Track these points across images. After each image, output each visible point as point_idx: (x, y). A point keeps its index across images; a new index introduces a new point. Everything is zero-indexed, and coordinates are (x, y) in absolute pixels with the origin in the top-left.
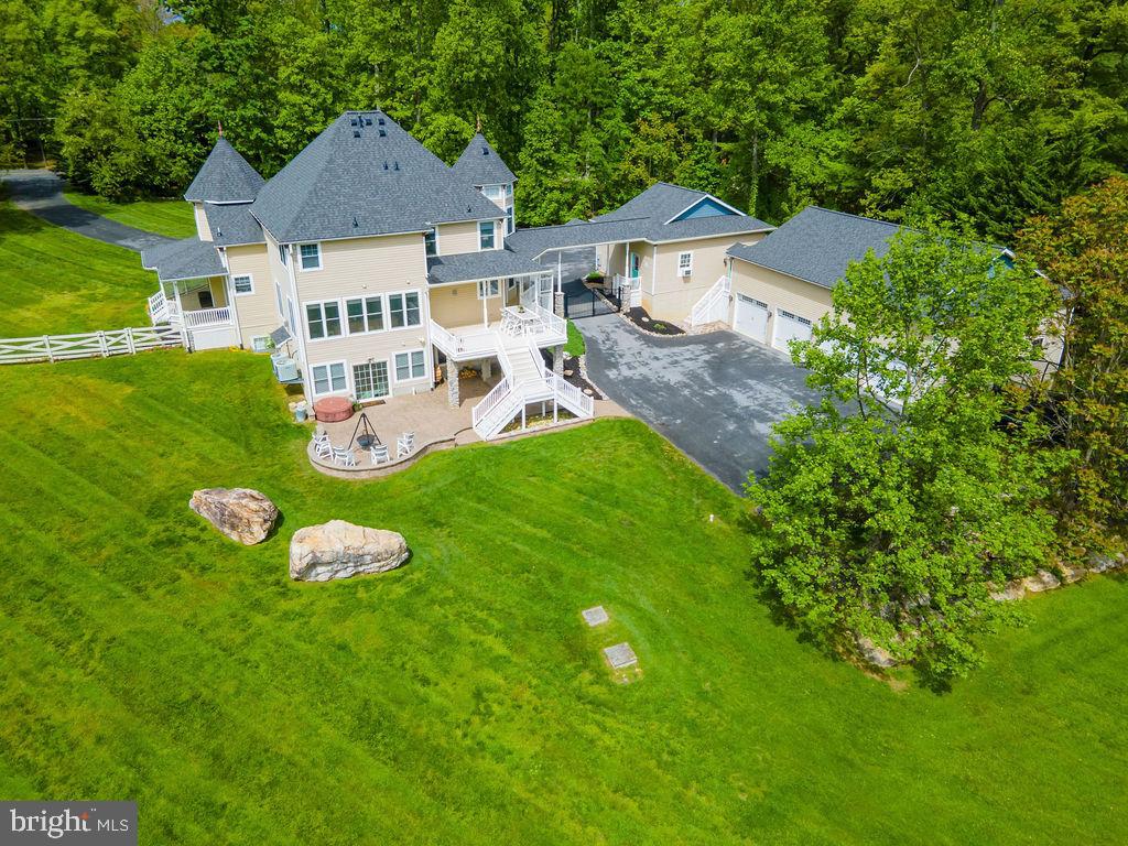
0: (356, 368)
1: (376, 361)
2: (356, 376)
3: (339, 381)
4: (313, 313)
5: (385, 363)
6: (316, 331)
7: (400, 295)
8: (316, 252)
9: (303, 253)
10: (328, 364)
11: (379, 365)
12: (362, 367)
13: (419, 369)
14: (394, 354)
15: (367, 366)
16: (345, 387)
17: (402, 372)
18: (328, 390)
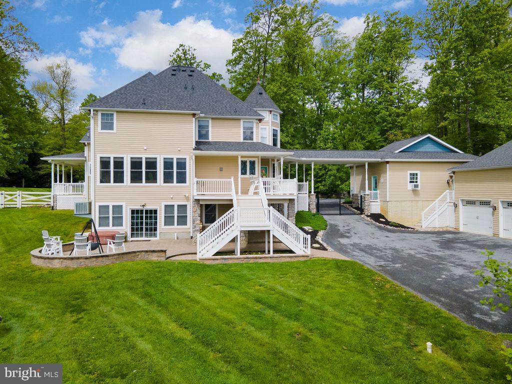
0: (133, 212)
1: (149, 207)
2: (133, 218)
3: (118, 221)
4: (105, 163)
5: (156, 212)
6: (105, 178)
7: (173, 159)
8: (112, 119)
9: (102, 119)
10: (111, 204)
11: (151, 211)
12: (137, 211)
13: (182, 220)
14: (163, 204)
15: (142, 211)
16: (122, 225)
17: (169, 221)
18: (108, 225)
